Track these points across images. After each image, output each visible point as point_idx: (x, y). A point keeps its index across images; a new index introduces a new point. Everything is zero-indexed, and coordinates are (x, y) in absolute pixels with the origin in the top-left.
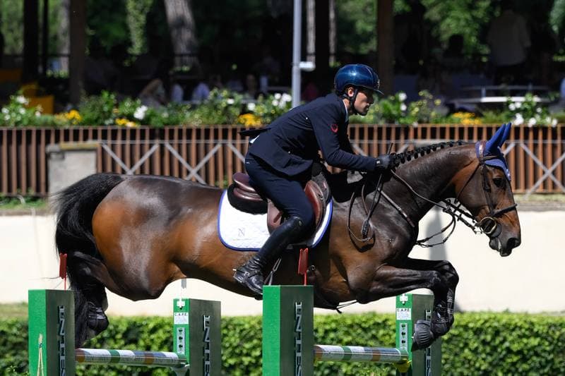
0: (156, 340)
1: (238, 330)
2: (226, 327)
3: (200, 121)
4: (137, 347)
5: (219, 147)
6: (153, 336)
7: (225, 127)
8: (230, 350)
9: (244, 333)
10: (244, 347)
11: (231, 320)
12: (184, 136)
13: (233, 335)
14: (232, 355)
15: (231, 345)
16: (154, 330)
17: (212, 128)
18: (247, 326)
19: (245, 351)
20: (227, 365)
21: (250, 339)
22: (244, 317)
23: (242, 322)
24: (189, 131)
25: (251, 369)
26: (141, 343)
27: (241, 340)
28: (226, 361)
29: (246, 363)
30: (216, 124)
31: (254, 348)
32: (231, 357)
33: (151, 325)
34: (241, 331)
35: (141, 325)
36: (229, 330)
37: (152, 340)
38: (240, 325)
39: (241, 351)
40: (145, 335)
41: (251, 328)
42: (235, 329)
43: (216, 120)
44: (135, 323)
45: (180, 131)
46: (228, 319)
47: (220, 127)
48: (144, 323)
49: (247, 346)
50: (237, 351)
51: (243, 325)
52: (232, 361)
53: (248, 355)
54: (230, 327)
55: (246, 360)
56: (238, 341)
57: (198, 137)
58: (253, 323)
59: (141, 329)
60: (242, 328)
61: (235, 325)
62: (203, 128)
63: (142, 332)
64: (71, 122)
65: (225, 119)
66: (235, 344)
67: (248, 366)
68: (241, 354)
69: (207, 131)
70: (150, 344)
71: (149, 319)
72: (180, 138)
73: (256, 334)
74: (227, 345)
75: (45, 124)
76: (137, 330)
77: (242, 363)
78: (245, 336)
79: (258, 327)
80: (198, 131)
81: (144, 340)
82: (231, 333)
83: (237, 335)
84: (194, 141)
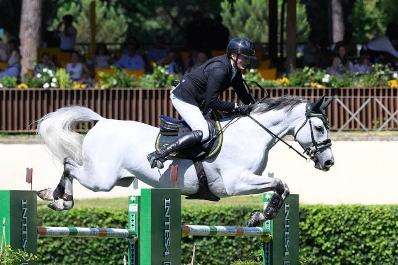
0: (316, 219)
1: (368, 214)
2: (360, 212)
3: (363, 84)
4: (305, 224)
5: (369, 100)
6: (315, 217)
7: (378, 88)
8: (363, 226)
9: (372, 215)
10: (371, 224)
11: (364, 207)
12: (353, 94)
13: (365, 217)
14: (364, 229)
15: (363, 222)
16: (315, 214)
17: (370, 89)
18: (373, 211)
19: (372, 227)
20: (361, 235)
21: (376, 219)
22: (372, 206)
23: (370, 209)
24: (356, 91)
25: (376, 237)
26: (308, 221)
27: (370, 220)
28: (360, 233)
29: (373, 234)
30: (373, 86)
31: (378, 225)
32: (363, 230)
33: (314, 210)
34: (370, 214)
35: (308, 210)
36: (362, 213)
37: (315, 219)
38: (369, 210)
39: (370, 227)
40: (310, 216)
41: (376, 212)
42: (366, 213)
43: (373, 84)
44: (304, 208)
45: (350, 90)
46: (362, 207)
47: (375, 88)
48: (310, 209)
49: (374, 223)
50: (367, 226)
51: (371, 210)
52: (364, 233)
53: (374, 229)
54: (363, 211)
55: (373, 232)
56: (368, 220)
57: (361, 94)
58: (377, 209)
59: (308, 212)
60: (370, 212)
61: (366, 210)
62: (364, 88)
63: (309, 214)
64: (283, 84)
65: (378, 83)
66: (366, 222)
67: (374, 236)
68: (369, 228)
69: (367, 90)
70: (313, 221)
71: (313, 206)
72: (350, 94)
73: (379, 216)
74: (361, 223)
75: (267, 86)
76: (305, 213)
77: (370, 234)
78: (372, 217)
79: (380, 212)
80: (361, 90)
81: (310, 219)
82: (364, 215)
83: (367, 217)
84: (359, 97)
